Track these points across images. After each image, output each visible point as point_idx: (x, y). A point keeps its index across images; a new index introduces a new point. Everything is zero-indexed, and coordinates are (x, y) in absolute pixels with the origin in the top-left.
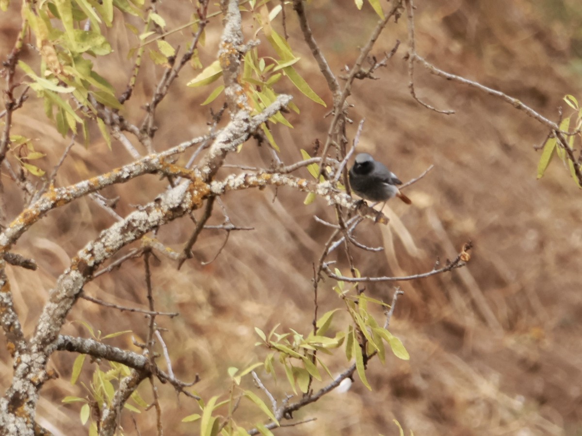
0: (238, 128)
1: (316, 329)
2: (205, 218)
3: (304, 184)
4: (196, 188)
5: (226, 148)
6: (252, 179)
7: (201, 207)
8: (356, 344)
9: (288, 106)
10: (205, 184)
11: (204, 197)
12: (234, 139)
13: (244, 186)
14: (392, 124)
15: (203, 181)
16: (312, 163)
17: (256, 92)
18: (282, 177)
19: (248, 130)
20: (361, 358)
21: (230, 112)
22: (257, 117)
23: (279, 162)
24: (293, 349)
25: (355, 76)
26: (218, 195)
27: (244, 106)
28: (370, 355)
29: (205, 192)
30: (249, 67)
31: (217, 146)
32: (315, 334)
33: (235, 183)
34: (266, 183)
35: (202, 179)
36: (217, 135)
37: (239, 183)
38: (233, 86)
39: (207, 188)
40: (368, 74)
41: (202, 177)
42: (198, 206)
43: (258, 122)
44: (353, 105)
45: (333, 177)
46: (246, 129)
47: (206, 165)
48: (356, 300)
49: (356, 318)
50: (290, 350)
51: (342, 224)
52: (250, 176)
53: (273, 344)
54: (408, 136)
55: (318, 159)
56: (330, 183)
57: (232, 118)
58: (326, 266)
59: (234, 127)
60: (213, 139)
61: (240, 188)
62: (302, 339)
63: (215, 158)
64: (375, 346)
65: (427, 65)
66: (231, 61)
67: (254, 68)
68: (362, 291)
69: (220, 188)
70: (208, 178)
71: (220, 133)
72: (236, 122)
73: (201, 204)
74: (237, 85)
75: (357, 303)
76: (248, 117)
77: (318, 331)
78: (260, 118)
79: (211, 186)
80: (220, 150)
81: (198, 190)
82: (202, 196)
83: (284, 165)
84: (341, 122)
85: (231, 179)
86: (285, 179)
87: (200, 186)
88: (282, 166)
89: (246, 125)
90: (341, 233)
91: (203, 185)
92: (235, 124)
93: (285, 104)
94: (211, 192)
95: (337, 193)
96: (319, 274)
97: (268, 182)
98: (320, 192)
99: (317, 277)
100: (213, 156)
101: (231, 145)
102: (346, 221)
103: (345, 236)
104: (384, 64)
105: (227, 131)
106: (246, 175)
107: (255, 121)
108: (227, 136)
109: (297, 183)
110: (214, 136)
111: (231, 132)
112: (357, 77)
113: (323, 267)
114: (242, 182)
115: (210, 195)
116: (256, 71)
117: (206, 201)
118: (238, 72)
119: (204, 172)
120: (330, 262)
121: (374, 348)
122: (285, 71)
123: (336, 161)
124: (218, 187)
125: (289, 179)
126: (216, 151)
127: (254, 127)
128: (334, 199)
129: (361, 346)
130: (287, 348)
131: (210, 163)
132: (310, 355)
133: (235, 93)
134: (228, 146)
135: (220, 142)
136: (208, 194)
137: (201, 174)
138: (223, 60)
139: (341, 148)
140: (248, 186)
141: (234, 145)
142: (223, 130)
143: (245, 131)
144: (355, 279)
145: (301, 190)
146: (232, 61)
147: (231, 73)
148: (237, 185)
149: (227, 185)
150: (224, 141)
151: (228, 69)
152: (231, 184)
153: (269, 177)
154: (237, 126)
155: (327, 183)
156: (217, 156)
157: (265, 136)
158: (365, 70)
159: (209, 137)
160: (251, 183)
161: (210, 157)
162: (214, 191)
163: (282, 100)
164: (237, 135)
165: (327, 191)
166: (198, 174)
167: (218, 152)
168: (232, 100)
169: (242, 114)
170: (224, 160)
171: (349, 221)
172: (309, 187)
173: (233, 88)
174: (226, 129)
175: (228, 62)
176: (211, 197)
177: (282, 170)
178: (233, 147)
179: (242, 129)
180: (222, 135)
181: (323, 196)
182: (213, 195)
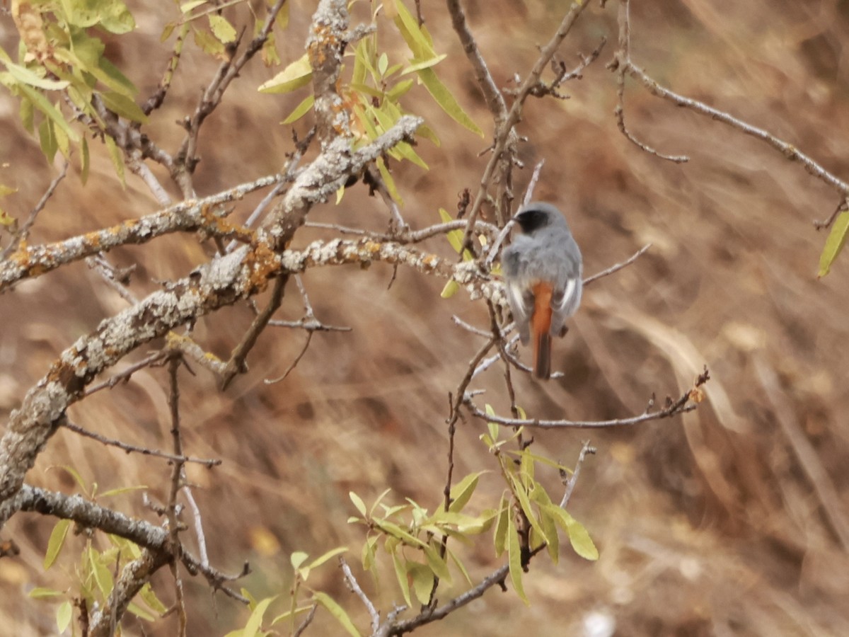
0: (331, 166)
1: (449, 501)
2: (270, 309)
3: (434, 263)
4: (258, 259)
5: (309, 197)
6: (350, 250)
7: (265, 289)
8: (512, 528)
9: (414, 133)
10: (273, 254)
11: (271, 275)
12: (323, 184)
13: (335, 260)
15: (269, 248)
16: (455, 228)
17: (371, 108)
18: (398, 250)
19: (350, 167)
20: (519, 553)
21: (320, 138)
22: (363, 149)
23: (402, 224)
24: (410, 532)
25: (529, 91)
26: (294, 272)
27: (343, 130)
28: (534, 548)
29: (273, 266)
30: (362, 66)
31: (296, 192)
32: (447, 509)
33: (321, 256)
34: (372, 258)
35: (269, 246)
36: (297, 175)
37: (329, 255)
38: (328, 97)
39: (275, 260)
40: (552, 89)
41: (269, 241)
42: (261, 289)
43: (366, 158)
44: (526, 139)
45: (487, 253)
46: (344, 168)
47: (276, 223)
48: (516, 458)
49: (515, 487)
50: (405, 533)
51: (496, 330)
52: (347, 246)
53: (378, 521)
55: (465, 221)
56: (475, 263)
57: (323, 149)
58: (469, 397)
59: (326, 163)
60: (291, 180)
61: (329, 262)
62: (426, 518)
63: (290, 212)
64: (543, 535)
65: (646, 80)
66: (327, 56)
67: (370, 68)
68: (527, 445)
69: (297, 261)
70: (278, 243)
71: (303, 171)
72: (329, 156)
73: (264, 285)
74: (334, 96)
75: (518, 462)
76: (349, 148)
77: (451, 505)
78: (368, 149)
79: (282, 257)
80: (300, 200)
81: (261, 262)
82: (266, 273)
83: (409, 229)
84: (504, 165)
85: (316, 248)
86: (403, 252)
87: (264, 256)
88: (406, 230)
89: (345, 162)
90: (494, 348)
91: (270, 255)
92: (326, 159)
93: (411, 131)
94: (282, 267)
95: (488, 280)
96: (457, 409)
97: (376, 256)
98: (459, 277)
99: (454, 412)
100: (289, 209)
101: (318, 192)
102: (503, 327)
103: (499, 350)
104: (578, 74)
105: (313, 170)
106: (340, 244)
107: (360, 155)
108: (313, 176)
109: (421, 260)
110: (292, 176)
111: (321, 171)
112: (532, 93)
113: (464, 398)
114: (333, 254)
115: (279, 273)
116: (373, 74)
117: (272, 283)
118: (336, 74)
119: (272, 234)
120: (476, 391)
121: (542, 539)
122: (421, 77)
123: (494, 228)
124: (294, 261)
125: (409, 254)
126: (293, 202)
127: (358, 165)
128: (481, 291)
129: (520, 532)
130: (399, 530)
131: (284, 219)
132: (436, 543)
133: (331, 108)
134: (315, 193)
135: (302, 187)
136: (277, 270)
137: (268, 237)
138: (314, 53)
139: (503, 207)
140: (341, 262)
141: (323, 192)
142: (308, 167)
143: (344, 172)
144: (515, 421)
145: (428, 272)
146: (329, 56)
147: (325, 74)
148: (325, 258)
149: (309, 257)
150: (308, 184)
151: (322, 68)
152: (316, 256)
153: (378, 249)
154: (330, 162)
155: (470, 264)
156: (295, 208)
157: (381, 181)
158: (546, 82)
159: (284, 178)
160: (348, 256)
161: (283, 211)
162: (286, 266)
163: (407, 124)
164: (330, 177)
165: (469, 276)
166: (262, 237)
167: (298, 203)
168: (325, 119)
169: (340, 144)
170: (306, 217)
171: (508, 328)
172: (442, 269)
173: (328, 100)
174: (312, 166)
175: (322, 58)
176: (282, 275)
177: (405, 237)
178: (321, 196)
179: (338, 167)
180: (306, 176)
181: (462, 284)
182: (285, 272)
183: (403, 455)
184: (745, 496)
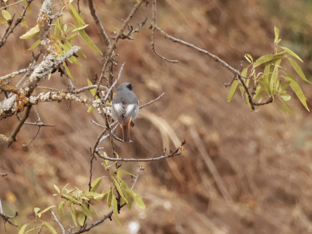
0: (47, 65)
1: (90, 188)
2: (25, 118)
3: (85, 100)
4: (20, 99)
5: (39, 76)
6: (54, 96)
7: (23, 111)
8: (114, 197)
9: (77, 53)
10: (26, 97)
11: (25, 105)
12: (44, 71)
13: (49, 100)
14: (172, 74)
15: (24, 95)
16: (93, 88)
17: (61, 44)
18: (72, 96)
19: (54, 65)
20: (117, 206)
21: (43, 55)
22: (58, 58)
23: (73, 87)
24: (76, 199)
25: (119, 37)
26: (34, 104)
27: (51, 52)
28: (122, 205)
29: (26, 102)
30: (58, 29)
31: (34, 75)
32: (90, 191)
33: (43, 98)
34: (62, 99)
35: (24, 94)
36: (34, 68)
37: (46, 98)
38: (46, 39)
39: (27, 100)
40: (128, 36)
41: (24, 93)
42: (21, 110)
43: (60, 62)
44: (118, 55)
45: (104, 97)
46: (52, 66)
47: (27, 86)
48: (115, 172)
49: (115, 182)
50: (74, 199)
51: (107, 125)
52: (53, 94)
53: (64, 195)
54: (181, 81)
55: (96, 86)
56: (100, 100)
57: (44, 59)
58: (98, 150)
59: (45, 64)
60: (32, 70)
61: (47, 100)
62: (82, 194)
63: (32, 82)
64: (126, 200)
65: (163, 33)
66: (45, 24)
67: (61, 30)
68: (119, 167)
69: (35, 100)
70: (27, 94)
71: (36, 67)
72: (46, 61)
73: (23, 109)
74: (48, 39)
75: (116, 173)
76: (54, 58)
77: (91, 189)
78: (60, 59)
79: (29, 99)
80: (36, 77)
81: (21, 101)
82: (24, 105)
83: (75, 88)
84: (110, 64)
85: (42, 95)
86: (74, 96)
87: (23, 98)
88: (74, 89)
89: (52, 63)
90: (107, 132)
91: (25, 98)
92: (45, 63)
93: (76, 52)
94: (29, 102)
95: (104, 106)
96: (93, 155)
97: (64, 98)
98: (94, 105)
99: (92, 156)
100: (31, 81)
101: (42, 75)
102: (110, 124)
103: (109, 133)
104: (137, 31)
105: (40, 66)
106: (51, 93)
107: (58, 61)
108: (40, 69)
109: (81, 99)
110: (33, 69)
111: (43, 67)
112: (121, 38)
113: (96, 151)
114: (48, 97)
115: (28, 104)
116: (62, 32)
117: (26, 108)
118: (49, 31)
119: (25, 90)
120: (100, 148)
121: (125, 201)
122: (79, 33)
123: (106, 88)
124: (34, 100)
125: (76, 97)
126: (33, 78)
127: (57, 64)
128: (103, 110)
129: (117, 199)
130: (72, 198)
131: (30, 85)
132: (86, 203)
133: (47, 44)
134: (41, 75)
135: (36, 73)
136: (27, 103)
137: (24, 91)
138: (40, 24)
139: (110, 80)
140: (51, 100)
141: (44, 75)
142: (38, 65)
143: (52, 67)
144: (115, 159)
145: (83, 104)
146: (46, 25)
147: (44, 31)
148: (45, 99)
149: (39, 98)
150: (39, 72)
151: (43, 29)
152: (41, 98)
153: (64, 95)
154: (46, 64)
155: (98, 101)
156: (34, 81)
157: (65, 71)
158: (126, 34)
159: (30, 69)
160: (53, 98)
161: (29, 82)
162: (31, 102)
163: (75, 49)
164: (47, 69)
165: (98, 105)
166: (22, 91)
167: (35, 79)
168: (44, 48)
169: (50, 57)
170: (38, 84)
171: (112, 124)
172: (88, 103)
173: (46, 40)
174: (40, 65)
175: (43, 25)
176: (29, 105)
177: (74, 91)
178: (44, 76)
179: (49, 65)
180: (38, 69)
181: (95, 108)
182: (30, 104)
183: (62, 165)
184: (187, 178)
